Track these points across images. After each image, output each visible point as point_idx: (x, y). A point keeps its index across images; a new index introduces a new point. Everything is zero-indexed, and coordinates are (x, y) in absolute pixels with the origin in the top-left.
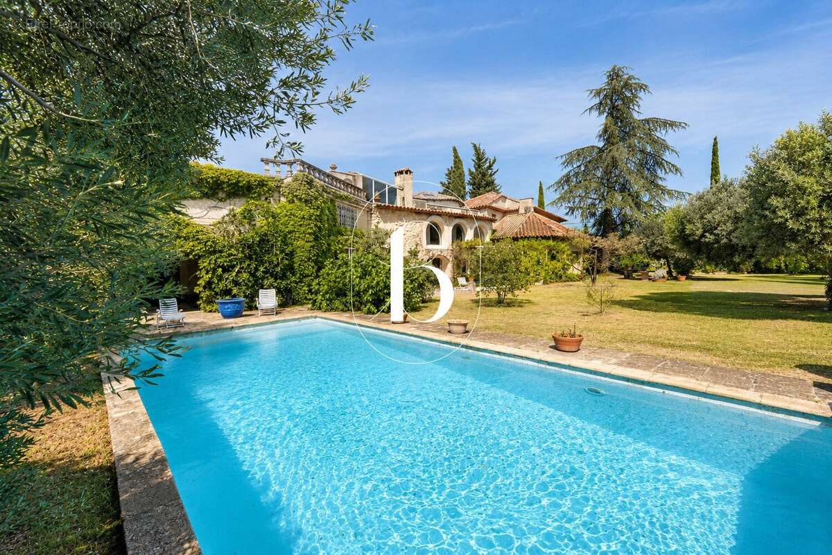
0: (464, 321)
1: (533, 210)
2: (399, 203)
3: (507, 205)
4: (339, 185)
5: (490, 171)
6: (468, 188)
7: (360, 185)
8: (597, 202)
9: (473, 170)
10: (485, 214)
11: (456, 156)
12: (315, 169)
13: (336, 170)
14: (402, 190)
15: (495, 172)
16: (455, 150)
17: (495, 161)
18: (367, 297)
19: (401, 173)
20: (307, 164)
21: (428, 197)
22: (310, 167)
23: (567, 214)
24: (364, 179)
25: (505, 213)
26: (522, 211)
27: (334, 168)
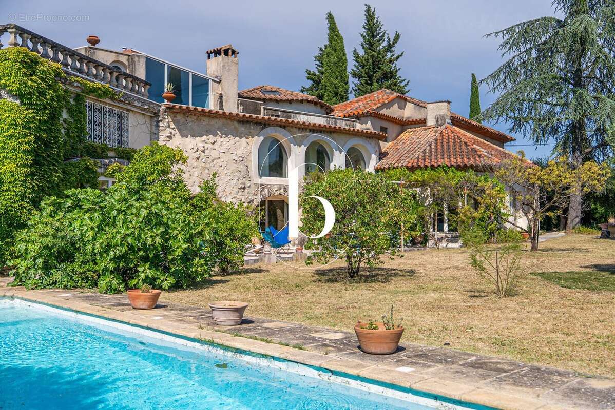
0: (239, 304)
1: (448, 121)
2: (212, 105)
3: (409, 112)
4: (94, 71)
5: (389, 55)
6: (353, 82)
7: (141, 73)
8: (558, 109)
9: (361, 52)
10: (367, 126)
11: (333, 28)
12: (45, 42)
13: (97, 46)
14: (219, 82)
15: (398, 57)
16: (330, 17)
17: (397, 37)
18: (106, 263)
19: (217, 53)
20: (29, 33)
21: (268, 96)
22: (35, 38)
23: (511, 130)
24: (149, 62)
25: (404, 125)
26: (431, 122)
27: (94, 41)
